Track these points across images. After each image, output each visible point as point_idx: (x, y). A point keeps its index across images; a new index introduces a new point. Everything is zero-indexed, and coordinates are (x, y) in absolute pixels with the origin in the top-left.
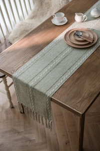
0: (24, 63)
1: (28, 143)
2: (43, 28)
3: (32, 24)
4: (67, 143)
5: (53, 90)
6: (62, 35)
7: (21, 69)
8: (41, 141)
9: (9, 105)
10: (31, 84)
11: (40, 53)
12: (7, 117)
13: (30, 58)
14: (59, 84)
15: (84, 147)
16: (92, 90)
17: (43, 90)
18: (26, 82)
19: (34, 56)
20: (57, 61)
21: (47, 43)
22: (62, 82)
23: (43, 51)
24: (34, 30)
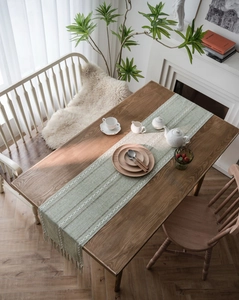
0: (56, 190)
1: (53, 275)
2: (87, 135)
3: (75, 115)
4: (102, 280)
5: (87, 237)
6: (110, 152)
7: (51, 200)
8: (70, 274)
9: (34, 220)
10: (61, 224)
11: (78, 177)
12: (31, 237)
13: (65, 183)
14: (95, 229)
15: (121, 286)
16: (134, 242)
17: (74, 236)
18: (54, 220)
19: (69, 180)
20: (98, 192)
21: (90, 162)
22: (99, 225)
23: (83, 174)
24: (75, 138)
